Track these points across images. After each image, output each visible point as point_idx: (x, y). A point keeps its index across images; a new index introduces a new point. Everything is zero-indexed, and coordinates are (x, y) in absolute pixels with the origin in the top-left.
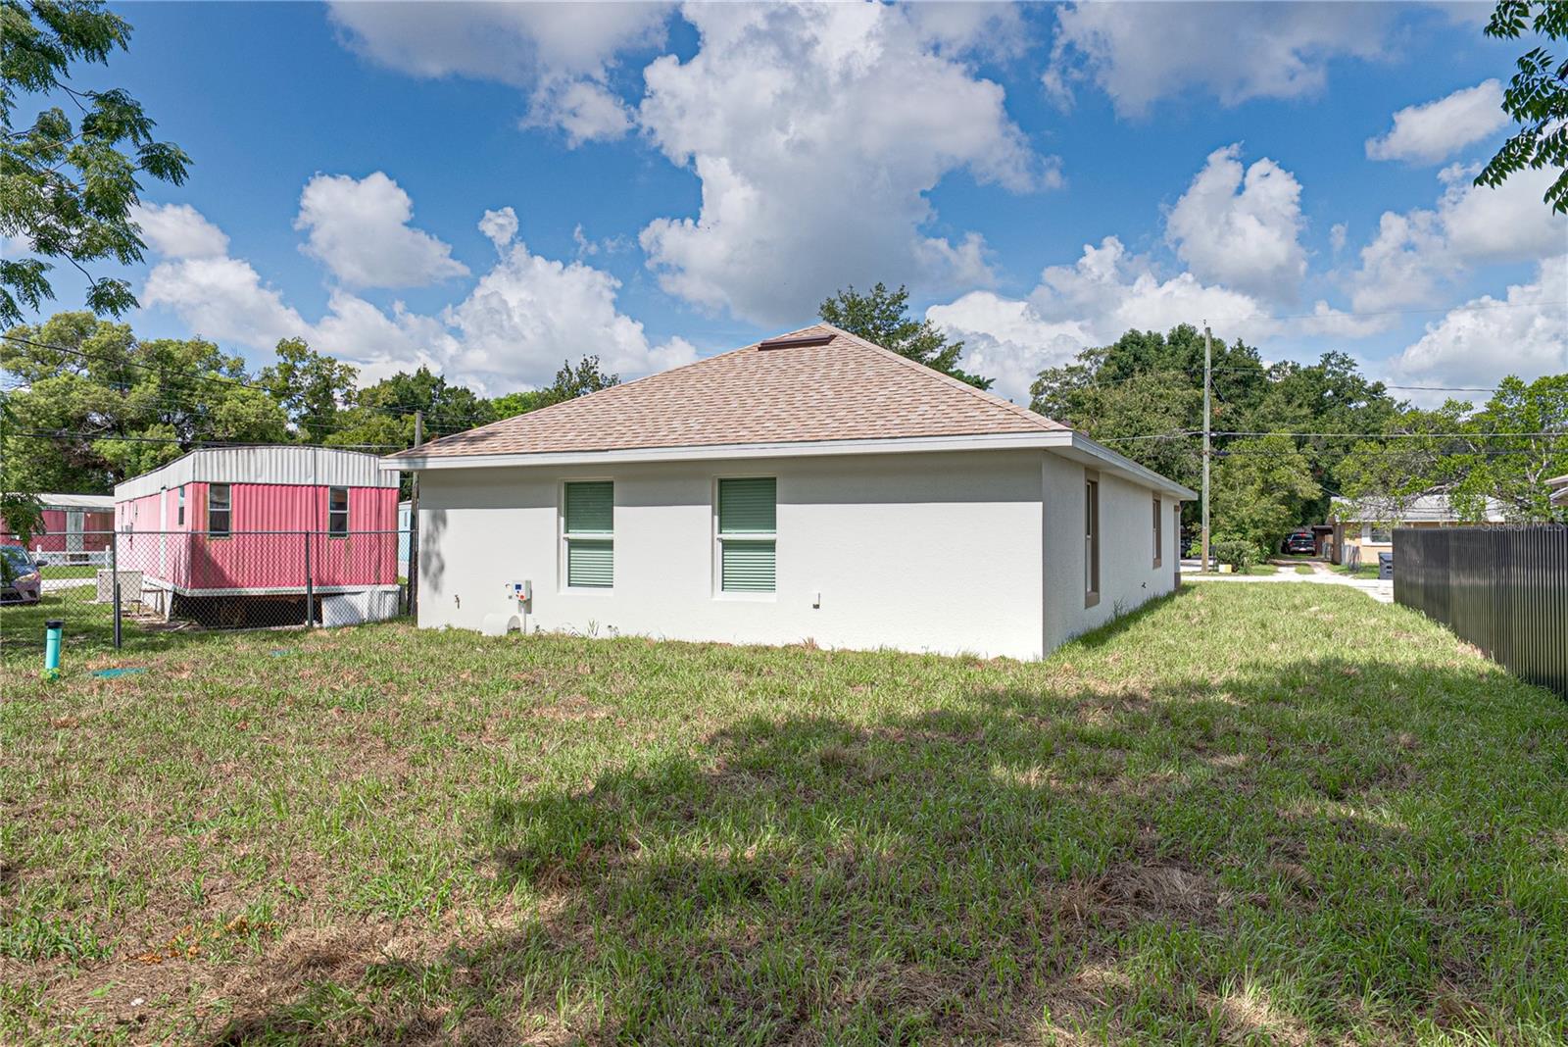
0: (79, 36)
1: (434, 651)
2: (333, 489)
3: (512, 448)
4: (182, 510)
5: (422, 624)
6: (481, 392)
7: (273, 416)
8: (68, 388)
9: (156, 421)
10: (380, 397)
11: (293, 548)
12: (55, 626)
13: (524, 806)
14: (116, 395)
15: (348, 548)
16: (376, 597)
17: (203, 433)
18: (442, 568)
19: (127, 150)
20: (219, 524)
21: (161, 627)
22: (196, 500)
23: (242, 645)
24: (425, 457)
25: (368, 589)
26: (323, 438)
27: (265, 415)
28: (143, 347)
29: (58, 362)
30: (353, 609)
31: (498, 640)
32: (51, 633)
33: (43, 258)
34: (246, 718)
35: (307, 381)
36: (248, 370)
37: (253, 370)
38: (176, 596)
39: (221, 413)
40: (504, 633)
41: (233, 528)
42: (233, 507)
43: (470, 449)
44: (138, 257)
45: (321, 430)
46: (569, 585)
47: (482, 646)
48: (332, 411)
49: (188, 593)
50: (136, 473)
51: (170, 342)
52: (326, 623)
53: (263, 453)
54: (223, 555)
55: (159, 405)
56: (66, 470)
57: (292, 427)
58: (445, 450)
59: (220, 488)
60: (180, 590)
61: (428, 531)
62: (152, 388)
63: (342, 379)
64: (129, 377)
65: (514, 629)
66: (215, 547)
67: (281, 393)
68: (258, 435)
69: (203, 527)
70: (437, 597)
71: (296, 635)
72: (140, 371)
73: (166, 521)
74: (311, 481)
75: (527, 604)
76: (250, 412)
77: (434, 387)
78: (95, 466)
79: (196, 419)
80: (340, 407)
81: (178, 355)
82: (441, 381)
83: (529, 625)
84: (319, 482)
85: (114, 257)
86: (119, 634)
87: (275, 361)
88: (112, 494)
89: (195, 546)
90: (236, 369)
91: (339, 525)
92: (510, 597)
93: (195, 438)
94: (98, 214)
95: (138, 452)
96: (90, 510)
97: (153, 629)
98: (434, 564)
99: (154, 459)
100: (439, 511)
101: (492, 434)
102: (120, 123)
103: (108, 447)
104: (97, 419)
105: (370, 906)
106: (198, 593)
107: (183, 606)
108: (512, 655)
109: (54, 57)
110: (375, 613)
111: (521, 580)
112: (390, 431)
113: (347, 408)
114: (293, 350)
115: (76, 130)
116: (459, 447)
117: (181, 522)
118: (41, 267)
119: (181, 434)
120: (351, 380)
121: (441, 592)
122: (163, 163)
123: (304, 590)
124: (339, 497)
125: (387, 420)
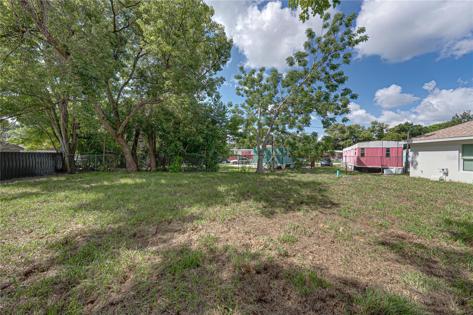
0: (340, 82)
1: (416, 182)
2: (386, 148)
3: (441, 137)
4: (356, 153)
5: (411, 175)
6: (424, 125)
7: (371, 136)
8: (335, 135)
9: (349, 138)
10: (395, 129)
11: (378, 159)
12: (339, 170)
13: (456, 222)
14: (342, 135)
15: (390, 159)
16: (397, 170)
17: (357, 140)
18: (417, 164)
19: (348, 96)
20: (363, 155)
21: (352, 171)
22: (358, 151)
23: (369, 176)
24: (412, 141)
25: (395, 168)
26: (381, 139)
27: (369, 136)
28: (347, 127)
29: (334, 131)
30: (391, 171)
31: (437, 182)
32: (338, 171)
33: (335, 116)
34: (373, 189)
35: (378, 128)
36: (365, 128)
37: (366, 128)
38: (355, 167)
39: (360, 136)
40: (438, 180)
41: (365, 155)
42: (365, 152)
43: (426, 138)
44: (350, 113)
45: (381, 137)
46: (463, 170)
47: (431, 182)
48: (383, 133)
49: (357, 166)
50: (346, 147)
51: (351, 125)
52: (385, 173)
53: (371, 142)
54: (363, 160)
55: (349, 136)
56: (335, 147)
57: (374, 137)
58: (418, 139)
59: (363, 149)
60: (355, 166)
61: (413, 156)
62: (348, 133)
63: (386, 127)
64: (344, 132)
65: (441, 179)
66: (362, 159)
67: (373, 131)
68: (368, 139)
69: (360, 155)
70: (415, 170)
71: (379, 175)
72: (346, 131)
73: (352, 154)
74: (381, 147)
75: (447, 174)
76: (366, 135)
77: (410, 126)
78: (339, 146)
79: (356, 137)
80: (385, 132)
81: (353, 127)
82: (412, 124)
83: (447, 179)
84: (383, 147)
85: (346, 113)
86: (346, 172)
87: (371, 126)
88: (342, 150)
89: (358, 159)
90: (363, 128)
91: (388, 155)
92: (440, 172)
93: (356, 140)
94: (343, 108)
95: (346, 143)
96: (339, 153)
97: (351, 172)
98: (415, 163)
99: (349, 144)
100: (416, 152)
101: (433, 134)
102: (347, 93)
103: (341, 143)
104: (339, 139)
105: (410, 231)
106: (359, 166)
107: (356, 168)
108: (442, 186)
109: (337, 86)
110: (397, 172)
111: (444, 168)
112: (398, 136)
113: (387, 132)
114: (375, 123)
115: (340, 96)
116: (423, 138)
117: (355, 154)
118: (335, 118)
119: (353, 140)
120: (388, 127)
121: (417, 169)
122: (354, 97)
123: (381, 167)
124: (388, 150)
125: (397, 134)
